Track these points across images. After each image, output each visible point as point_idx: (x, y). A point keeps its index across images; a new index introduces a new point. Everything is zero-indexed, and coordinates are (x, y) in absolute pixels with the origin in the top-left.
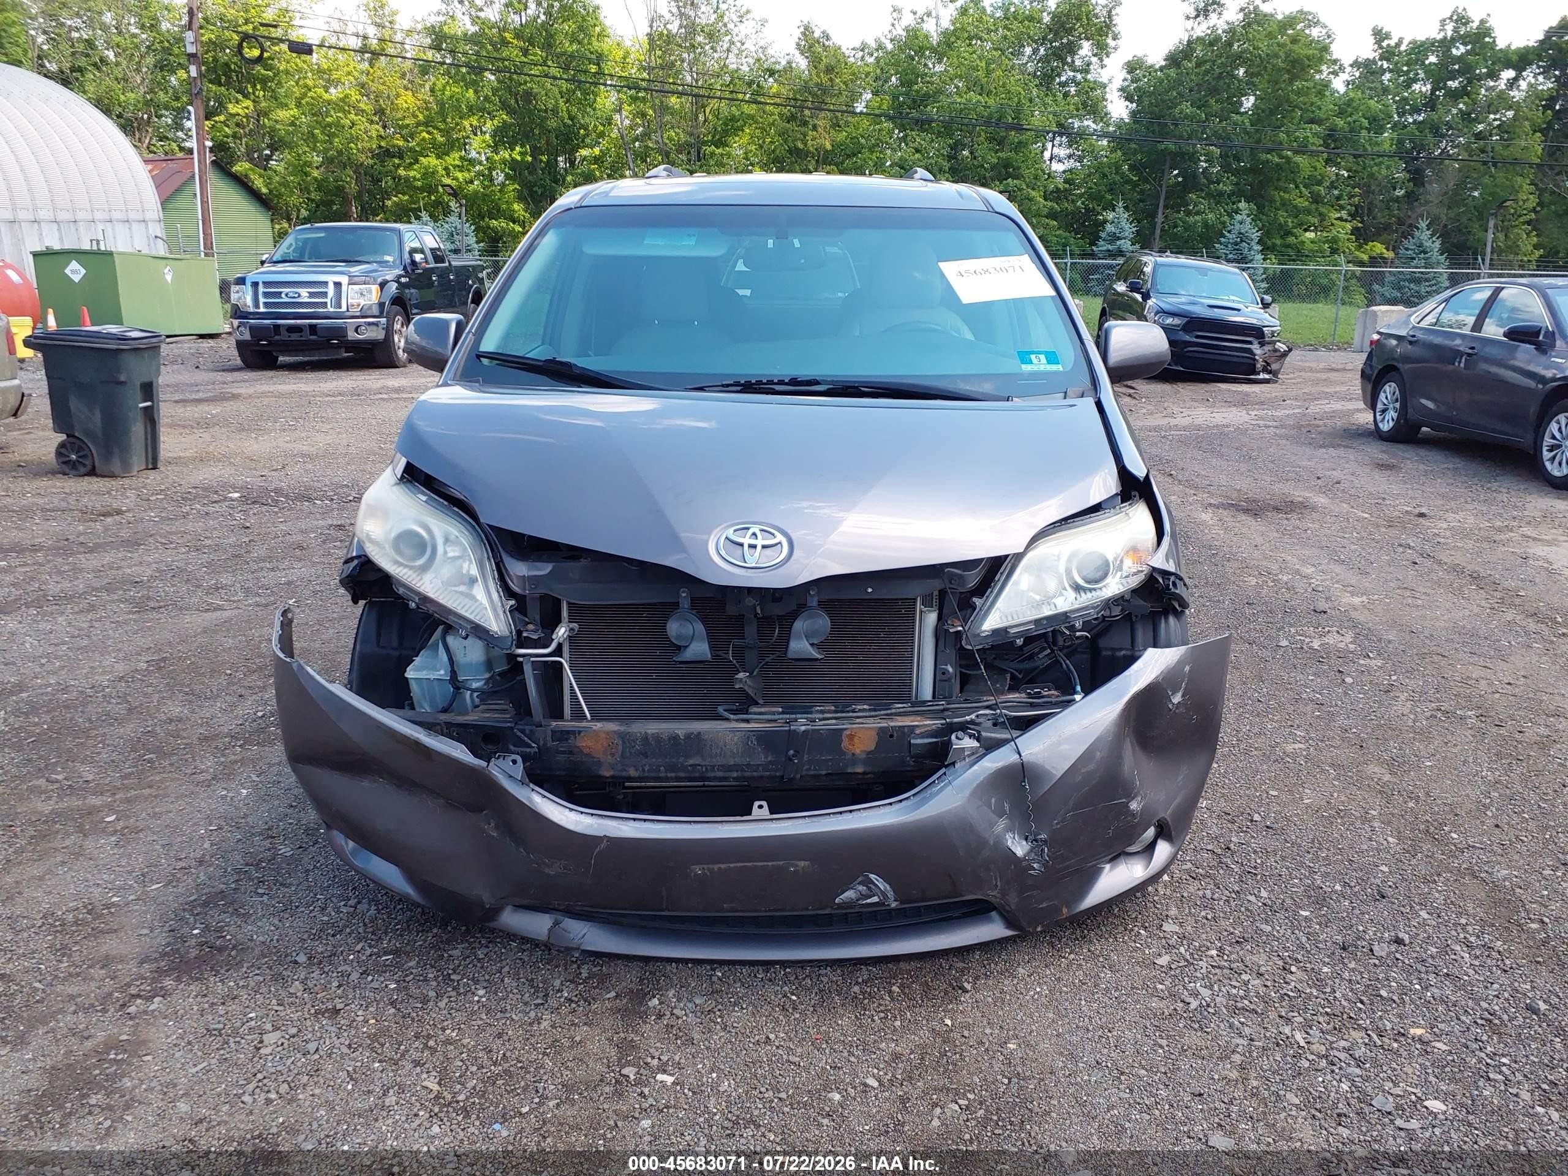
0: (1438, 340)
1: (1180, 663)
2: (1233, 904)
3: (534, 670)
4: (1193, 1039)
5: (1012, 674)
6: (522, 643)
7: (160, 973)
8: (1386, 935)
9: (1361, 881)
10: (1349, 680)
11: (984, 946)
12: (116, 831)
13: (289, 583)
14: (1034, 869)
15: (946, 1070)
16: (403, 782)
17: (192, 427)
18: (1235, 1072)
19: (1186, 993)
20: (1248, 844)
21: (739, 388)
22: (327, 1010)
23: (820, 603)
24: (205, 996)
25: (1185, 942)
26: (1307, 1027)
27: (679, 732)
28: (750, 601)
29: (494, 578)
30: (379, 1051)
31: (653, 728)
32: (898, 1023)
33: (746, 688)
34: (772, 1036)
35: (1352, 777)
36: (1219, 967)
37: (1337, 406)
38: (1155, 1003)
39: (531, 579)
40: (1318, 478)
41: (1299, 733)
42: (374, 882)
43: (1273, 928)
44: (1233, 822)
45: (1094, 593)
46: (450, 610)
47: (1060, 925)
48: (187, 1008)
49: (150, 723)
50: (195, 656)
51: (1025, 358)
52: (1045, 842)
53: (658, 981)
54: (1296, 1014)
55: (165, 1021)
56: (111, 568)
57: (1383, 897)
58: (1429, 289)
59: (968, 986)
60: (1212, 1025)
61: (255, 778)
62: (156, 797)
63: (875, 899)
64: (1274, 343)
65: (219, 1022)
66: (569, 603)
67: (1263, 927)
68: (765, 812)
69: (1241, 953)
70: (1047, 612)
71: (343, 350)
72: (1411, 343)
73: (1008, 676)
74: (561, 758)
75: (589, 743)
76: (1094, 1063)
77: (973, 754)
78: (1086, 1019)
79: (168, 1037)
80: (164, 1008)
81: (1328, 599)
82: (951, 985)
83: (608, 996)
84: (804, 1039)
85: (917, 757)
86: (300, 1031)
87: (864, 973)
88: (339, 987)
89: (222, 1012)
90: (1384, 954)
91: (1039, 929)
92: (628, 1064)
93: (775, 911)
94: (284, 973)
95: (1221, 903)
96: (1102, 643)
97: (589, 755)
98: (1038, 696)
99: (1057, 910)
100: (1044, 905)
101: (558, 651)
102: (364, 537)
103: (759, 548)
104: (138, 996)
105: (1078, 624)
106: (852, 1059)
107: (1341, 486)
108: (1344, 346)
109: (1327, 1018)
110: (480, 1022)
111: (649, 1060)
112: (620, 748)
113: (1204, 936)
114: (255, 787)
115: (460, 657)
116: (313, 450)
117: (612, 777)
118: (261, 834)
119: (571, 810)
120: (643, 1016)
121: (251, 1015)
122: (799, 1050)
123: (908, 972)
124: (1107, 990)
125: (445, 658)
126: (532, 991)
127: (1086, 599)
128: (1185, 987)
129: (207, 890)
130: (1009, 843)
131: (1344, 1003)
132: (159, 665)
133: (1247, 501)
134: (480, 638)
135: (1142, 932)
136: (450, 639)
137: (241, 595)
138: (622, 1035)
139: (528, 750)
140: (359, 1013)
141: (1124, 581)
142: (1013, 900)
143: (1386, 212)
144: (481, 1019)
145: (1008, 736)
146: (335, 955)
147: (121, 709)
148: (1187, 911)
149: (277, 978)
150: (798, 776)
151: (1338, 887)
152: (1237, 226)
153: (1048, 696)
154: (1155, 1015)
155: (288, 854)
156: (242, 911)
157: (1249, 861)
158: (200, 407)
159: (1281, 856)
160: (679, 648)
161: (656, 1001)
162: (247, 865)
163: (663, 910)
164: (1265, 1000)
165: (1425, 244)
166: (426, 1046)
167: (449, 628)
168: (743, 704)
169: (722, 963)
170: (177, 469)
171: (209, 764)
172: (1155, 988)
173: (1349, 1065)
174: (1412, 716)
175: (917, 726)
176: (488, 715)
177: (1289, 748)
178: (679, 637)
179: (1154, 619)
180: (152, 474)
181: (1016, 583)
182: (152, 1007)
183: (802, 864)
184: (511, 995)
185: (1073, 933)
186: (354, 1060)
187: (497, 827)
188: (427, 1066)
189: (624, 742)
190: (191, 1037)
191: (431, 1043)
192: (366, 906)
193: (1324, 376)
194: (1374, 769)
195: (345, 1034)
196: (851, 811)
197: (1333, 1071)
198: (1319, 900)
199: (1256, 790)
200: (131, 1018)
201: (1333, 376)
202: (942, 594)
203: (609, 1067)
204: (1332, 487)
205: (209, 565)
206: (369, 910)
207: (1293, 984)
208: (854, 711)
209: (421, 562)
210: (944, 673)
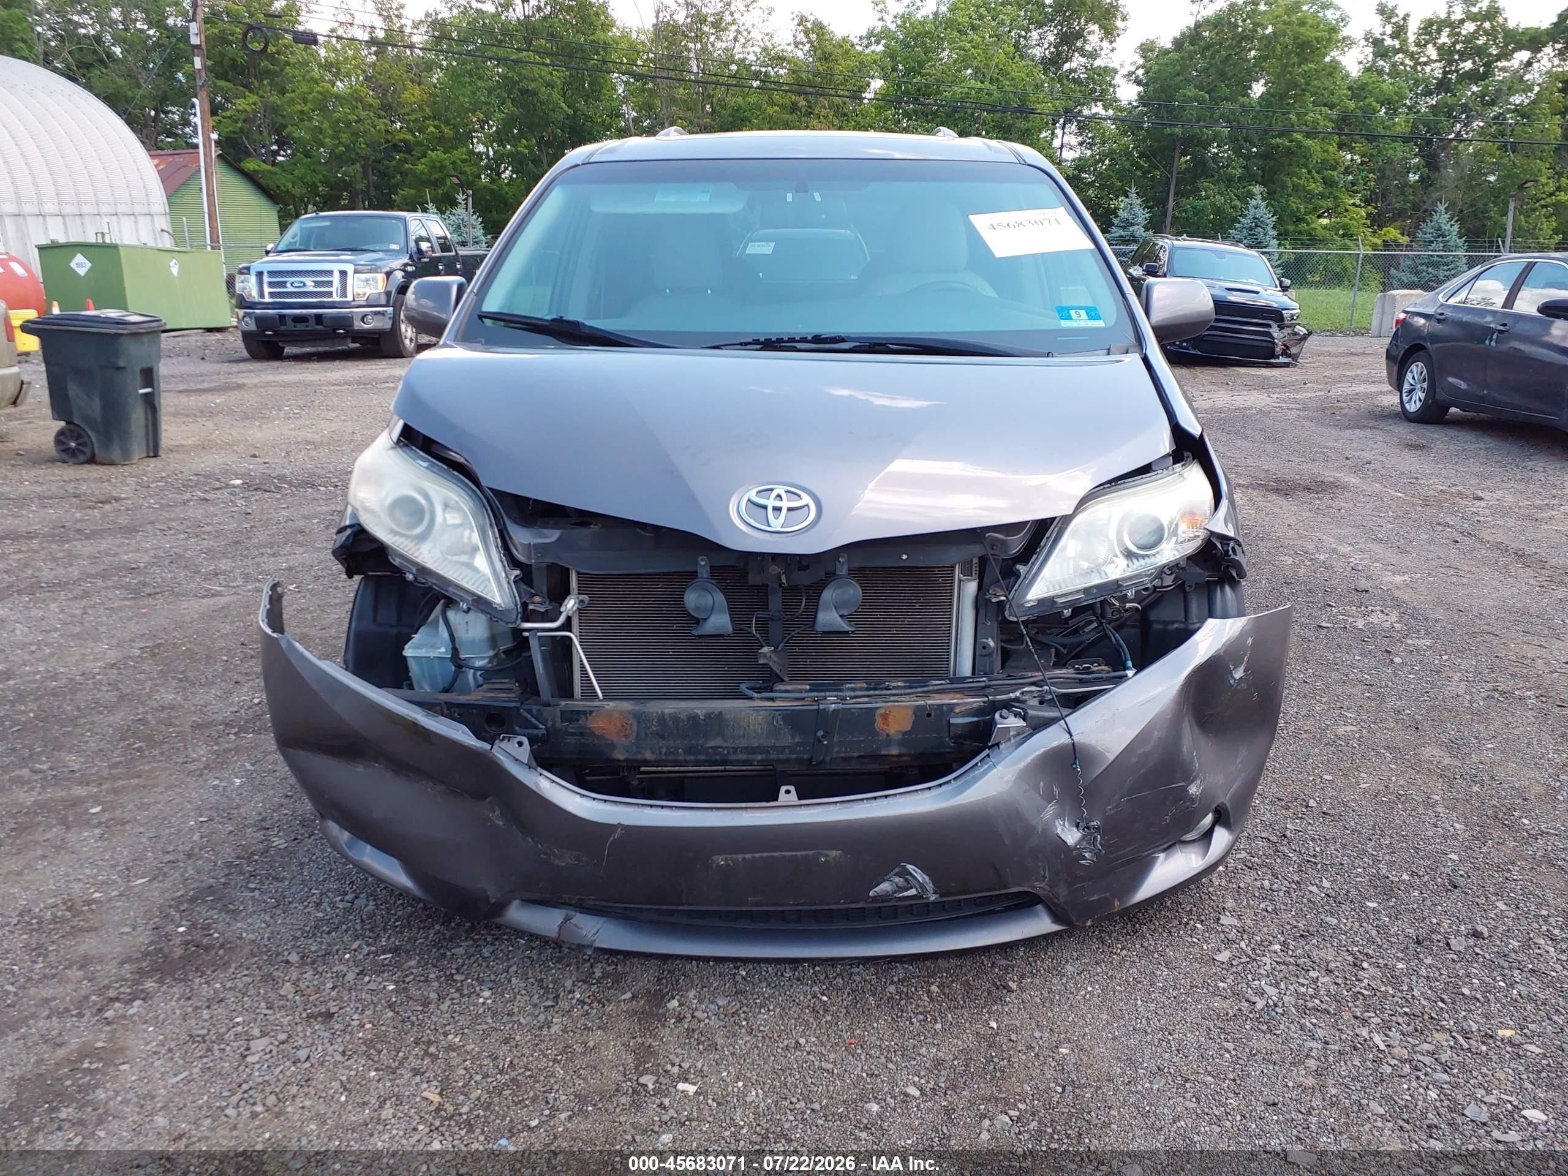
0: (1467, 318)
1: (1243, 635)
2: (1294, 895)
3: (541, 646)
4: (1262, 1042)
5: (1056, 649)
6: (528, 616)
7: (142, 973)
8: (1463, 928)
9: (1432, 870)
10: (1398, 660)
11: (1029, 943)
12: (100, 823)
13: (290, 569)
14: (1085, 858)
15: (993, 1078)
16: (400, 767)
17: (195, 416)
18: (1310, 1078)
19: (1250, 991)
20: (1305, 831)
21: (759, 347)
22: (320, 1014)
23: (851, 571)
24: (189, 998)
25: (1245, 936)
26: (1385, 1028)
27: (699, 712)
28: (774, 569)
29: (497, 547)
30: (376, 1059)
31: (670, 707)
32: (938, 1026)
33: (771, 664)
34: (802, 1041)
35: (1409, 761)
36: (1284, 963)
37: (1361, 388)
38: (1218, 1002)
39: (537, 546)
40: (1347, 459)
41: (1349, 715)
42: (372, 876)
43: (1339, 921)
44: (1288, 808)
45: (1147, 560)
46: (450, 581)
47: (1110, 918)
48: (169, 1012)
49: (141, 710)
50: (190, 642)
51: (1064, 313)
52: (1098, 829)
53: (677, 981)
54: (1373, 1015)
55: (144, 1026)
56: (108, 555)
57: (1456, 887)
58: (1447, 273)
59: (1013, 986)
60: (1282, 1026)
61: (248, 766)
62: (144, 787)
63: (913, 892)
64: (1294, 326)
65: (203, 1028)
66: (578, 573)
67: (1328, 919)
68: (793, 797)
69: (1307, 948)
70: (1096, 581)
71: (349, 340)
72: (1439, 321)
73: (1053, 650)
74: (571, 740)
75: (601, 724)
76: (1155, 1068)
77: (1018, 734)
78: (1144, 1021)
79: (147, 1044)
80: (144, 1013)
81: (1367, 578)
82: (994, 984)
83: (623, 997)
84: (837, 1044)
85: (957, 738)
86: (290, 1036)
87: (900, 972)
88: (333, 988)
89: (206, 1017)
90: (1462, 949)
91: (1089, 923)
92: (646, 1072)
93: (801, 905)
94: (275, 973)
95: (1281, 894)
96: (1153, 616)
97: (600, 737)
98: (1087, 671)
99: (1107, 903)
100: (1095, 898)
101: (567, 625)
102: (358, 506)
103: (784, 511)
104: (117, 999)
105: (1130, 594)
106: (890, 1066)
107: (1372, 466)
108: (1361, 331)
109: (1406, 1018)
110: (485, 1027)
111: (669, 1067)
112: (635, 728)
113: (1265, 929)
114: (249, 775)
115: (461, 633)
116: (317, 438)
117: (627, 760)
118: (255, 825)
119: (583, 796)
120: (662, 1019)
121: (237, 1020)
122: (832, 1056)
123: (947, 971)
124: (1164, 988)
125: (445, 634)
126: (542, 992)
127: (1138, 566)
128: (1249, 986)
129: (195, 885)
130: (1059, 831)
131: (1423, 1002)
132: (153, 652)
133: (1276, 480)
134: (483, 612)
135: (1198, 926)
136: (451, 615)
137: (240, 582)
138: (639, 1040)
139: (535, 732)
140: (355, 1017)
141: (1179, 547)
142: (1062, 892)
143: (1401, 198)
144: (486, 1023)
145: (1057, 714)
146: (329, 954)
147: (111, 697)
148: (1245, 903)
149: (268, 978)
150: (828, 759)
151: (1405, 877)
152: (1252, 211)
153: (1098, 672)
154: (1219, 1016)
155: (282, 847)
156: (231, 907)
157: (1307, 849)
158: (204, 397)
159: (1341, 844)
160: (698, 621)
161: (675, 1003)
162: (238, 858)
163: (682, 904)
164: (1337, 999)
165: (1444, 227)
166: (427, 1053)
167: (450, 602)
168: (768, 682)
169: (745, 961)
170: (178, 456)
171: (202, 752)
172: (1216, 986)
173: (1434, 1070)
174: (1468, 697)
175: (957, 704)
176: (492, 695)
177: (1341, 730)
178: (697, 608)
179: (1208, 589)
180: (153, 463)
181: (1064, 548)
182: (131, 1012)
183: (834, 853)
184: (519, 997)
185: (1123, 928)
186: (349, 1068)
187: (502, 815)
188: (427, 1075)
189: (639, 722)
190: (172, 1045)
191: (432, 1050)
192: (364, 901)
193: (1342, 360)
194: (1430, 752)
195: (339, 1040)
196: (886, 797)
197: (1418, 1078)
198: (1387, 890)
199: (1309, 774)
200: (109, 1023)
201: (1352, 359)
202: (983, 561)
203: (625, 1075)
204: (1360, 467)
205: (209, 551)
206: (366, 906)
207: (1366, 981)
208: (887, 689)
209: (418, 531)
210: (984, 648)
